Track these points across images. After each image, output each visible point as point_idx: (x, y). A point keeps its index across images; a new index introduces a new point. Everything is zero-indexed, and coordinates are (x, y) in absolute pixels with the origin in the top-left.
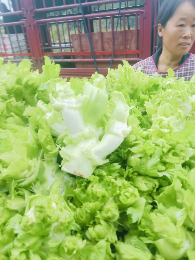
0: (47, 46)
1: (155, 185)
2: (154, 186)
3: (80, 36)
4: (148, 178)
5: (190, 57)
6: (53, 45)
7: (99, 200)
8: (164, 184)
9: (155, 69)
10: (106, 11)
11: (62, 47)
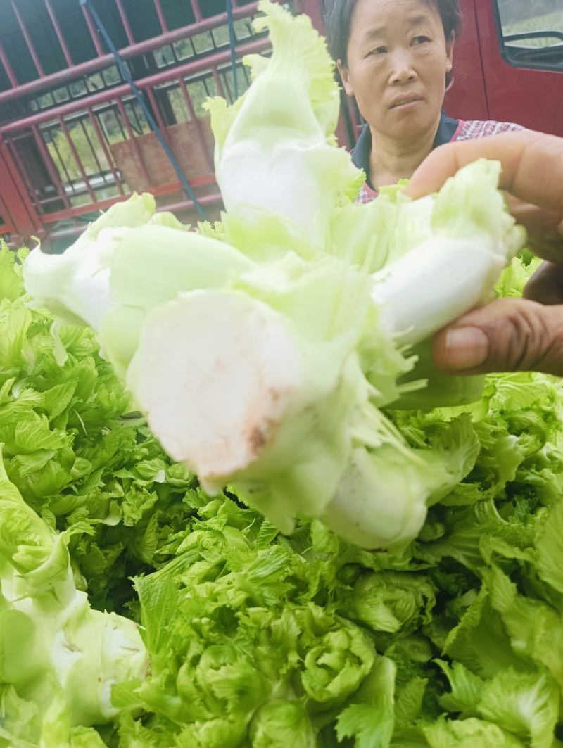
0: (54, 193)
1: (425, 599)
2: (422, 604)
3: (137, 145)
4: (395, 580)
5: (458, 129)
6: (68, 189)
7: (230, 707)
8: (454, 588)
9: (364, 190)
10: (197, 57)
11: (93, 187)
